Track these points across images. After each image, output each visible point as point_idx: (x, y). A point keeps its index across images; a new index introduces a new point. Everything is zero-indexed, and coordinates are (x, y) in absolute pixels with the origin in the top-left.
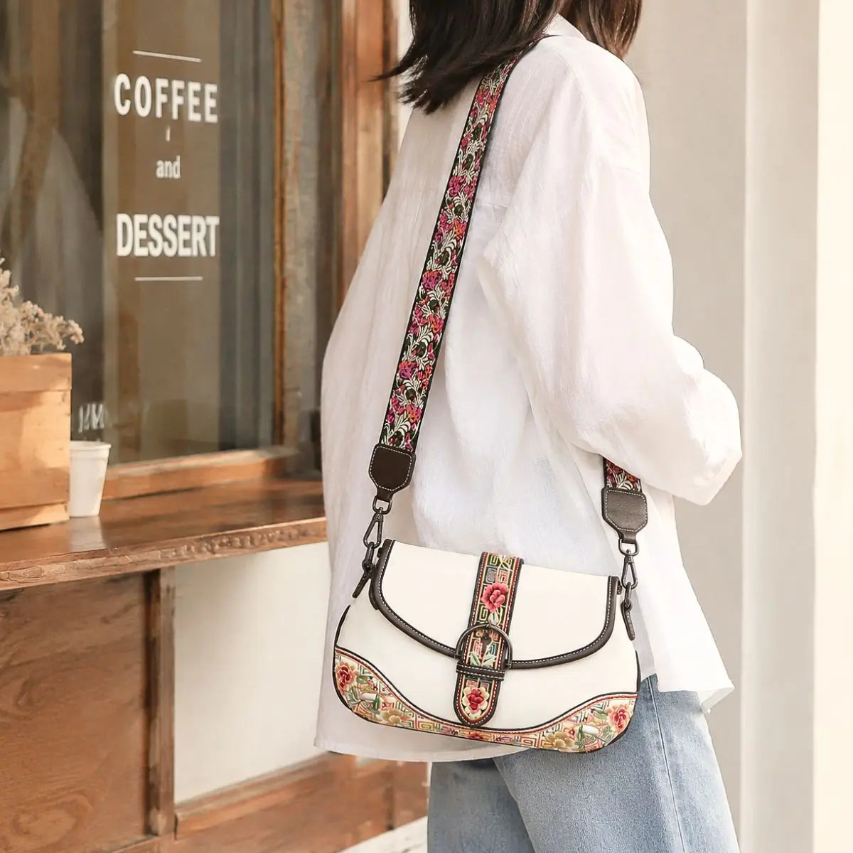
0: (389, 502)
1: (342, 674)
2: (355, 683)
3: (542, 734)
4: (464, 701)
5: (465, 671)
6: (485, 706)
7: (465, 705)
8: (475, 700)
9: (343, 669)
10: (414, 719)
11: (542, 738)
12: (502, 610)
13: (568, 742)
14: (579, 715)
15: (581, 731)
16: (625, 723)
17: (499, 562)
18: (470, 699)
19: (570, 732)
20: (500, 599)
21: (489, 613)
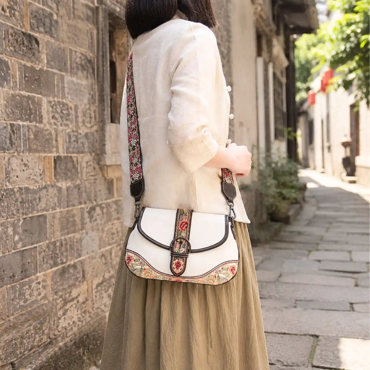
1: (128, 259)
2: (133, 262)
3: (204, 278)
4: (174, 266)
5: (174, 255)
6: (182, 267)
7: (174, 268)
8: (178, 265)
9: (128, 257)
10: (155, 275)
11: (204, 280)
12: (186, 230)
13: (214, 281)
14: (217, 270)
15: (218, 276)
16: (235, 272)
17: (184, 212)
18: (176, 265)
19: (214, 277)
20: (185, 226)
21: (181, 232)
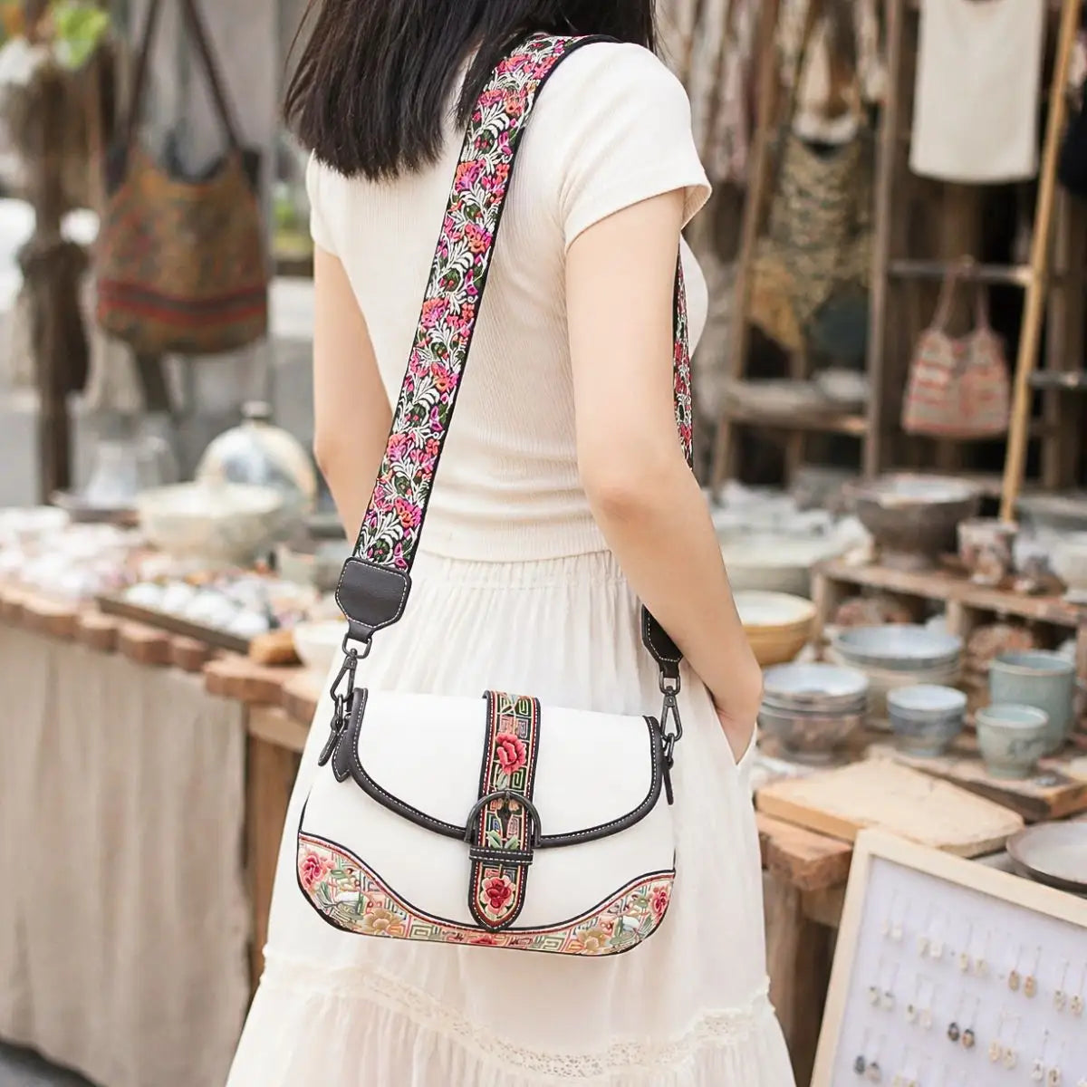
0: (366, 642)
1: (309, 866)
2: (328, 878)
3: (572, 933)
4: (482, 897)
5: (482, 858)
6: (511, 901)
7: (485, 903)
8: (498, 895)
9: (309, 860)
10: (406, 922)
11: (572, 937)
13: (601, 940)
14: (619, 902)
15: (620, 924)
18: (491, 895)
19: (606, 926)
